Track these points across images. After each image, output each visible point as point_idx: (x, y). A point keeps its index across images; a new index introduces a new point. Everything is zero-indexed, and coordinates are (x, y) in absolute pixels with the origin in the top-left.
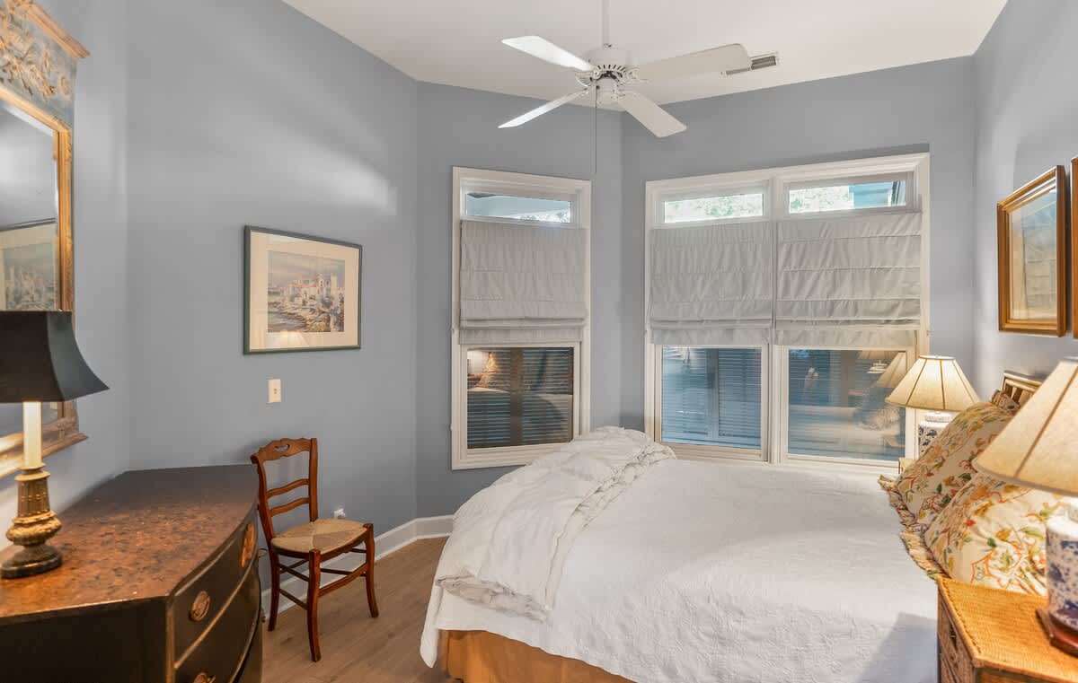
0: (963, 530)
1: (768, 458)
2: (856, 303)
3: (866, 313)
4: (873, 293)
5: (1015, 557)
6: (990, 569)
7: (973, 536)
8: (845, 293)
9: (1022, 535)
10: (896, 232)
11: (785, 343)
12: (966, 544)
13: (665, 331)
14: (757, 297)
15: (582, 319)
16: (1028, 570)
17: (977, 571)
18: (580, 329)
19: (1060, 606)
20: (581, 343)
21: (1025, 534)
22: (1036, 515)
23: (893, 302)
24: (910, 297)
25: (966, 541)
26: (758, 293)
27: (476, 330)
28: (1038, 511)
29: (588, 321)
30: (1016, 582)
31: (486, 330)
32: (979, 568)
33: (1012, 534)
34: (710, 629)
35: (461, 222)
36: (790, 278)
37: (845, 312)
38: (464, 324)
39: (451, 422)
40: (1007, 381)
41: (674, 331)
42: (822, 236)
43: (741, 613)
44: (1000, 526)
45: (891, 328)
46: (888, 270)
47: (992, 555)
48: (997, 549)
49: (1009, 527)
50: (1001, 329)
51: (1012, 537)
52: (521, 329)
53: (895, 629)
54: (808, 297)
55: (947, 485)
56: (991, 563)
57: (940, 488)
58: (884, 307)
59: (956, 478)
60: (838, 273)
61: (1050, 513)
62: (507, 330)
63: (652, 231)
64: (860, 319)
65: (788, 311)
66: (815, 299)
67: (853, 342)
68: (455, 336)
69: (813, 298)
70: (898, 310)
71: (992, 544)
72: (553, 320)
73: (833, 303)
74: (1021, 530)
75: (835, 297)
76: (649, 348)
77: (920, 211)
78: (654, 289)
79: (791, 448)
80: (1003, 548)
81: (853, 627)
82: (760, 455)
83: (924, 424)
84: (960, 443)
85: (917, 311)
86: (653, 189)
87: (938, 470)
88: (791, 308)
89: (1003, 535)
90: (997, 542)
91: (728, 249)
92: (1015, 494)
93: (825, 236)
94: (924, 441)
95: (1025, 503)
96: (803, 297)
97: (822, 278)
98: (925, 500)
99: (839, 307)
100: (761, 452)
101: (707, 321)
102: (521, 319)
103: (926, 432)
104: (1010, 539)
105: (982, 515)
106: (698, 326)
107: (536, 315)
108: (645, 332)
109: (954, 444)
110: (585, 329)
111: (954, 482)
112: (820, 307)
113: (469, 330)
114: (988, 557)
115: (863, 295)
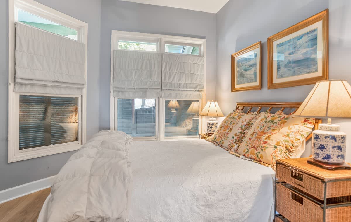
0: (263, 145)
1: (158, 139)
2: (186, 84)
3: (190, 88)
4: (191, 82)
5: (283, 149)
6: (277, 155)
7: (268, 146)
8: (183, 81)
9: (283, 142)
10: (198, 62)
11: (164, 97)
12: (266, 149)
13: (119, 92)
14: (155, 81)
15: (83, 85)
16: (286, 152)
17: (273, 156)
18: (82, 89)
19: (323, 157)
20: (82, 95)
21: (284, 142)
22: (286, 136)
23: (197, 85)
24: (201, 83)
25: (266, 148)
26: (155, 79)
27: (26, 85)
28: (286, 135)
29: (86, 85)
30: (283, 157)
31: (32, 85)
32: (274, 155)
33: (281, 143)
34: (203, 203)
35: (16, 24)
36: (166, 74)
37: (184, 87)
38: (18, 80)
39: (8, 136)
40: (238, 105)
41: (123, 92)
42: (177, 60)
43: (215, 192)
44: (276, 141)
45: (196, 93)
46: (196, 74)
47: (277, 150)
48: (277, 148)
49: (279, 141)
50: (232, 91)
51: (281, 144)
52: (53, 87)
53: (262, 181)
54: (172, 81)
55: (235, 136)
56: (277, 153)
57: (233, 137)
58: (194, 86)
59: (238, 133)
60: (181, 74)
61: (289, 134)
62: (44, 86)
63: (114, 51)
64: (188, 89)
65: (166, 86)
66: (174, 82)
67: (185, 97)
68: (11, 87)
69: (173, 82)
70: (198, 87)
71: (276, 147)
72: (69, 83)
73: (180, 84)
74: (283, 141)
75: (180, 82)
76: (112, 98)
77: (203, 57)
78: (115, 74)
79: (165, 135)
80: (279, 147)
81: (251, 185)
82: (155, 138)
83: (209, 122)
84: (236, 123)
85: (203, 88)
86: (115, 34)
87: (230, 132)
88: (167, 84)
89: (278, 144)
90: (277, 146)
91: (145, 61)
92: (276, 131)
93: (178, 61)
94: (210, 127)
95: (281, 133)
96: (170, 81)
97: (176, 75)
98: (229, 142)
99: (182, 85)
100: (156, 137)
101: (137, 88)
102: (53, 81)
103: (211, 124)
104: (280, 144)
105: (269, 139)
106: (133, 90)
107: (62, 80)
108: (110, 92)
109: (234, 124)
110: (84, 89)
111: (237, 135)
112: (176, 84)
113: (21, 84)
114: (275, 151)
115: (188, 82)
